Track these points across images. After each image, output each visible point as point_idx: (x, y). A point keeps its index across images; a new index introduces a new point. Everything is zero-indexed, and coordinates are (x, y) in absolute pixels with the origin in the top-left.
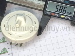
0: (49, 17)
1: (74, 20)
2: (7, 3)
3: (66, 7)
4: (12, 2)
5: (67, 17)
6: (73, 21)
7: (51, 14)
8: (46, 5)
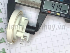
0: (45, 15)
6: (67, 18)
7: (47, 11)
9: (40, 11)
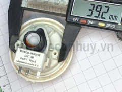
2: (24, 10)
4: (32, 8)
5: (109, 25)
8: (71, 6)
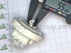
0: (47, 11)
1: (69, 18)
3: (65, 5)
5: (64, 14)
9: (42, 6)
